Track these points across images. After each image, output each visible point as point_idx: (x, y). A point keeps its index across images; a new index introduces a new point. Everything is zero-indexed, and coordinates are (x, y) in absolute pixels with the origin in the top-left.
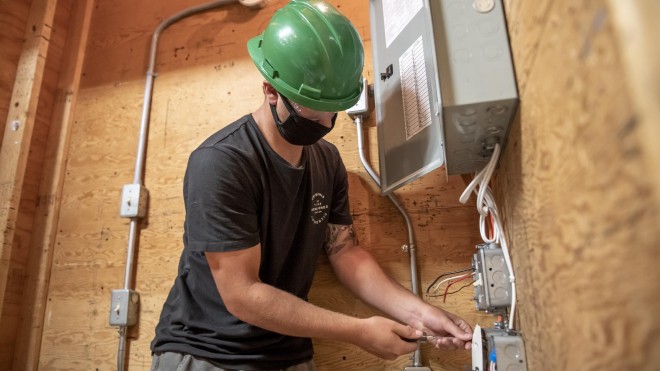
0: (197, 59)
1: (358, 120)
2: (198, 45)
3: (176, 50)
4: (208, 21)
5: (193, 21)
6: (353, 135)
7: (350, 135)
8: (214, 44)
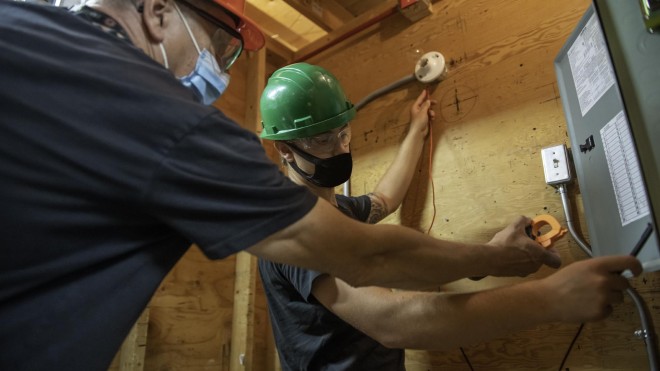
0: (385, 141)
1: (561, 189)
2: (385, 127)
3: (366, 134)
4: (391, 102)
5: (377, 104)
6: (558, 205)
7: (554, 205)
8: (399, 124)
